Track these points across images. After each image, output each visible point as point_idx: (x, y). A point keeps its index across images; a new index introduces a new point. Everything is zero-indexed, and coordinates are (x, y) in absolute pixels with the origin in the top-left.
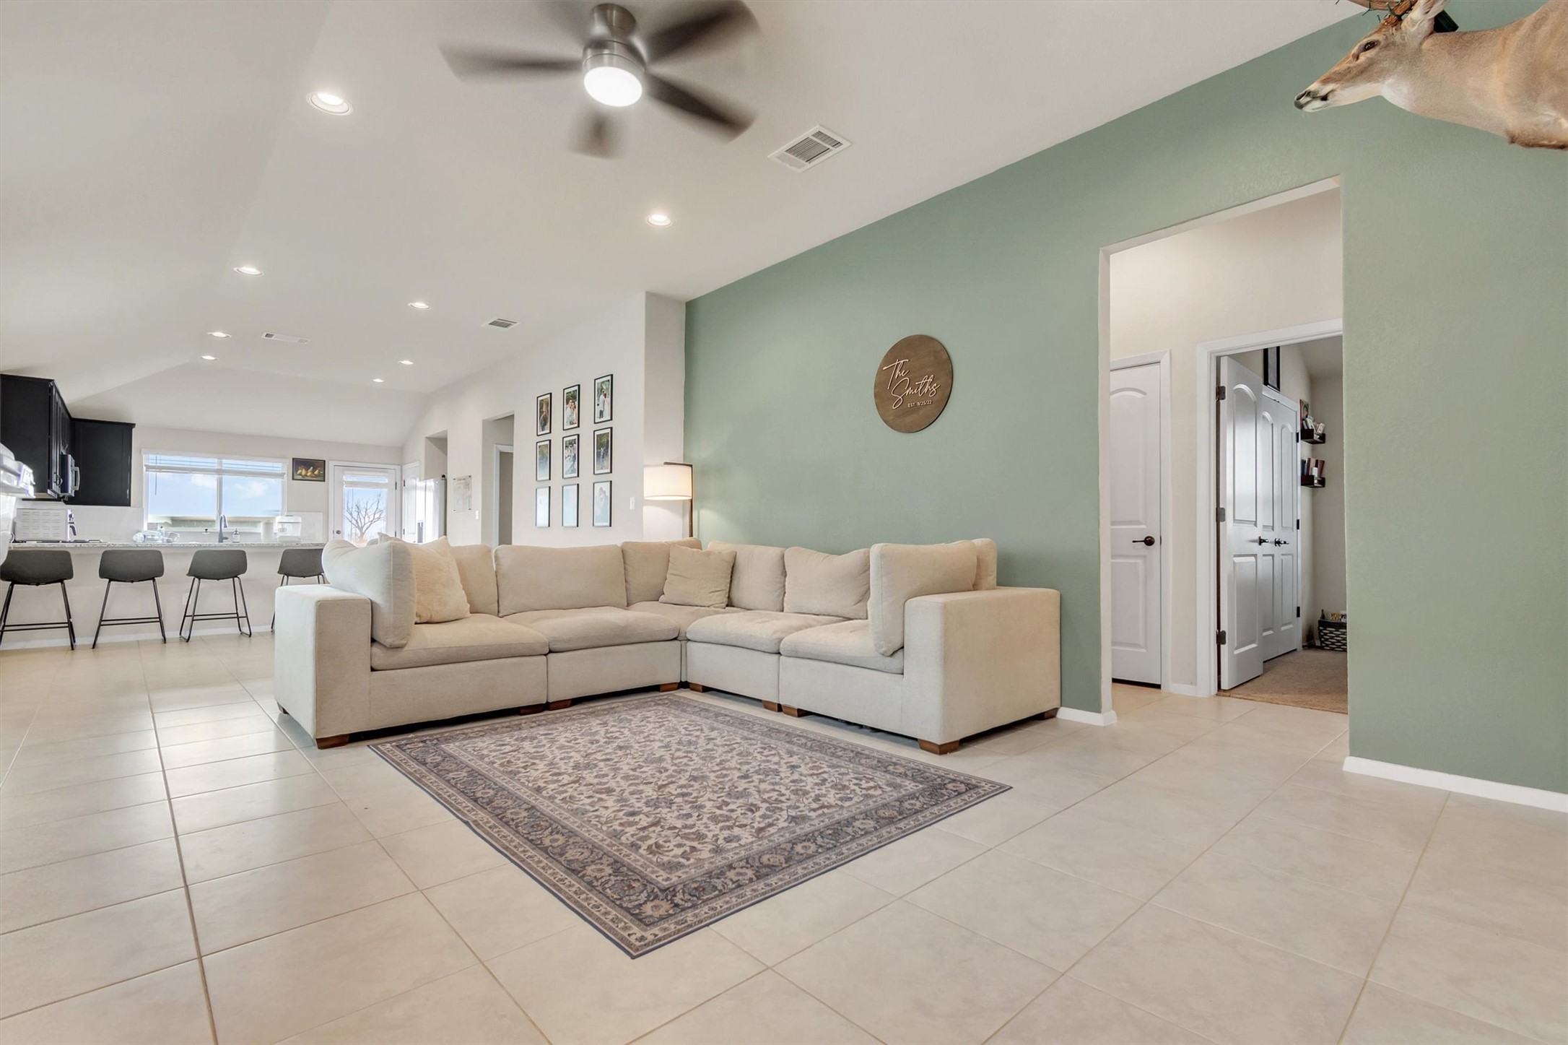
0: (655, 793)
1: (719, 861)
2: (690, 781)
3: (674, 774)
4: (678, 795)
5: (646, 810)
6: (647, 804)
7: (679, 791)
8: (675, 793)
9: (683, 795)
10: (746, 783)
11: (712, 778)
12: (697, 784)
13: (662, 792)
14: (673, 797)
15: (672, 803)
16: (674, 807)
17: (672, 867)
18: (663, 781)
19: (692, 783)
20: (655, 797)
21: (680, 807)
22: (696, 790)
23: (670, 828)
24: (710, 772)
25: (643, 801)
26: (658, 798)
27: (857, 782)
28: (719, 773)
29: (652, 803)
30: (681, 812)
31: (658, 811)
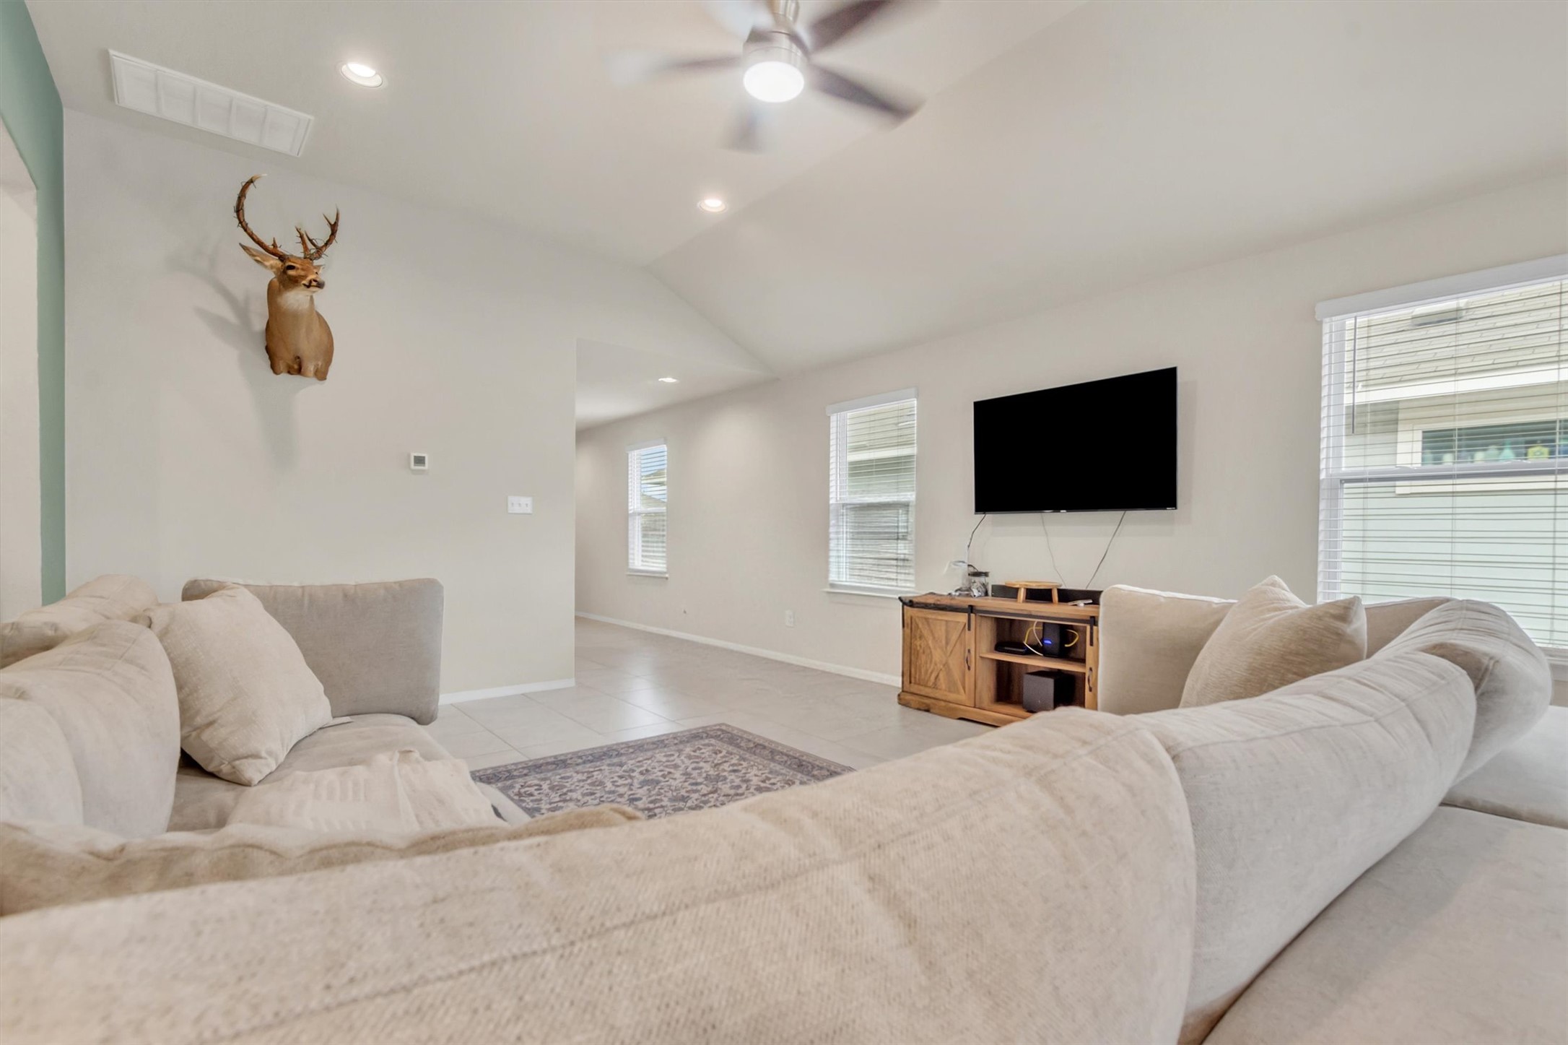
0: (720, 786)
1: (681, 747)
2: (688, 797)
3: (702, 805)
4: (701, 784)
5: (725, 774)
6: (725, 778)
7: (699, 787)
8: (702, 786)
9: (696, 784)
10: (637, 794)
11: (666, 799)
12: (682, 793)
13: (713, 787)
14: (705, 782)
15: (706, 778)
16: (704, 775)
17: (708, 745)
18: (713, 797)
19: (686, 795)
20: (720, 783)
21: (700, 774)
22: (684, 788)
23: (708, 762)
24: (666, 806)
25: (728, 780)
26: (717, 782)
27: (538, 792)
28: (657, 805)
29: (721, 778)
30: (699, 771)
31: (716, 773)
